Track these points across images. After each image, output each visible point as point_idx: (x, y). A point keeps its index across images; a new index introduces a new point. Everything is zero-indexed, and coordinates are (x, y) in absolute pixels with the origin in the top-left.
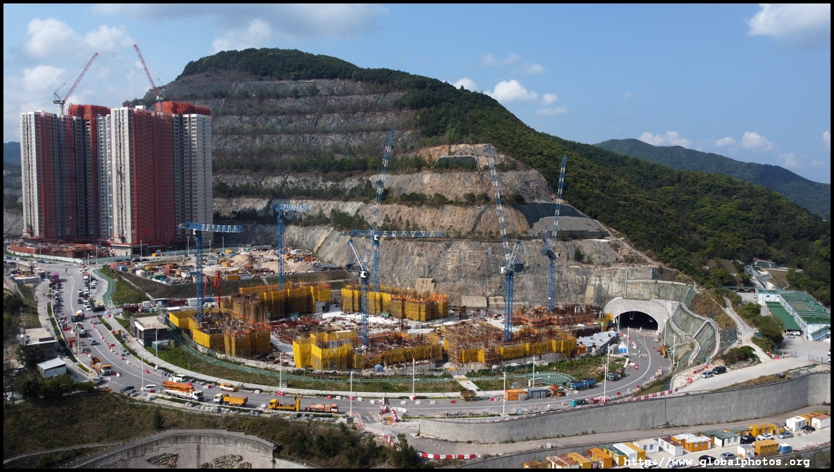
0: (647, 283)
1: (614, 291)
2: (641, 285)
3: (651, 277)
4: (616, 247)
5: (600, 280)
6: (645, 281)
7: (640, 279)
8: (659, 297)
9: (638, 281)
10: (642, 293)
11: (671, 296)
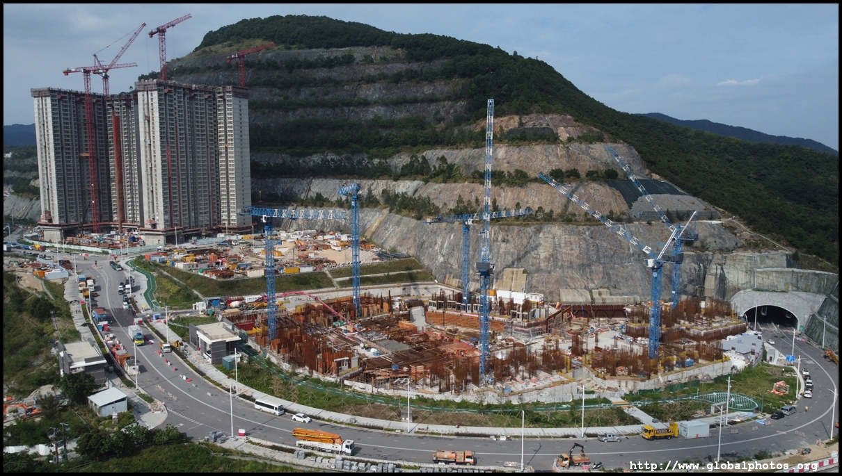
0: (781, 272)
1: (740, 282)
2: (774, 275)
3: (785, 265)
4: (732, 229)
5: (722, 269)
6: (779, 269)
7: (772, 267)
8: (798, 289)
9: (770, 269)
10: (776, 283)
11: (814, 288)
